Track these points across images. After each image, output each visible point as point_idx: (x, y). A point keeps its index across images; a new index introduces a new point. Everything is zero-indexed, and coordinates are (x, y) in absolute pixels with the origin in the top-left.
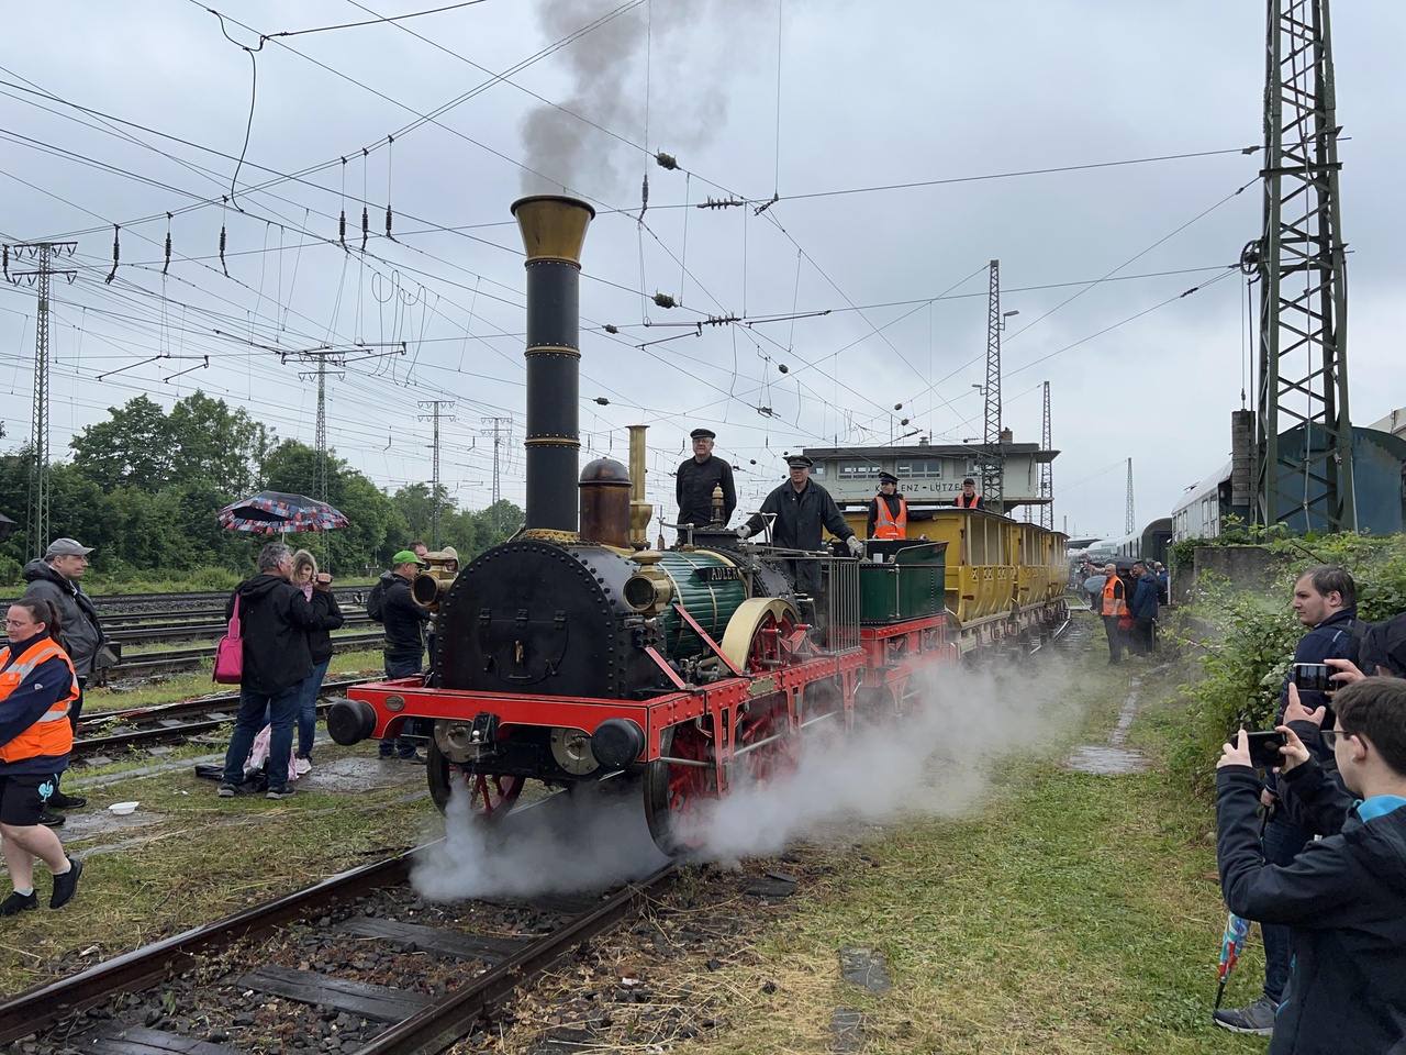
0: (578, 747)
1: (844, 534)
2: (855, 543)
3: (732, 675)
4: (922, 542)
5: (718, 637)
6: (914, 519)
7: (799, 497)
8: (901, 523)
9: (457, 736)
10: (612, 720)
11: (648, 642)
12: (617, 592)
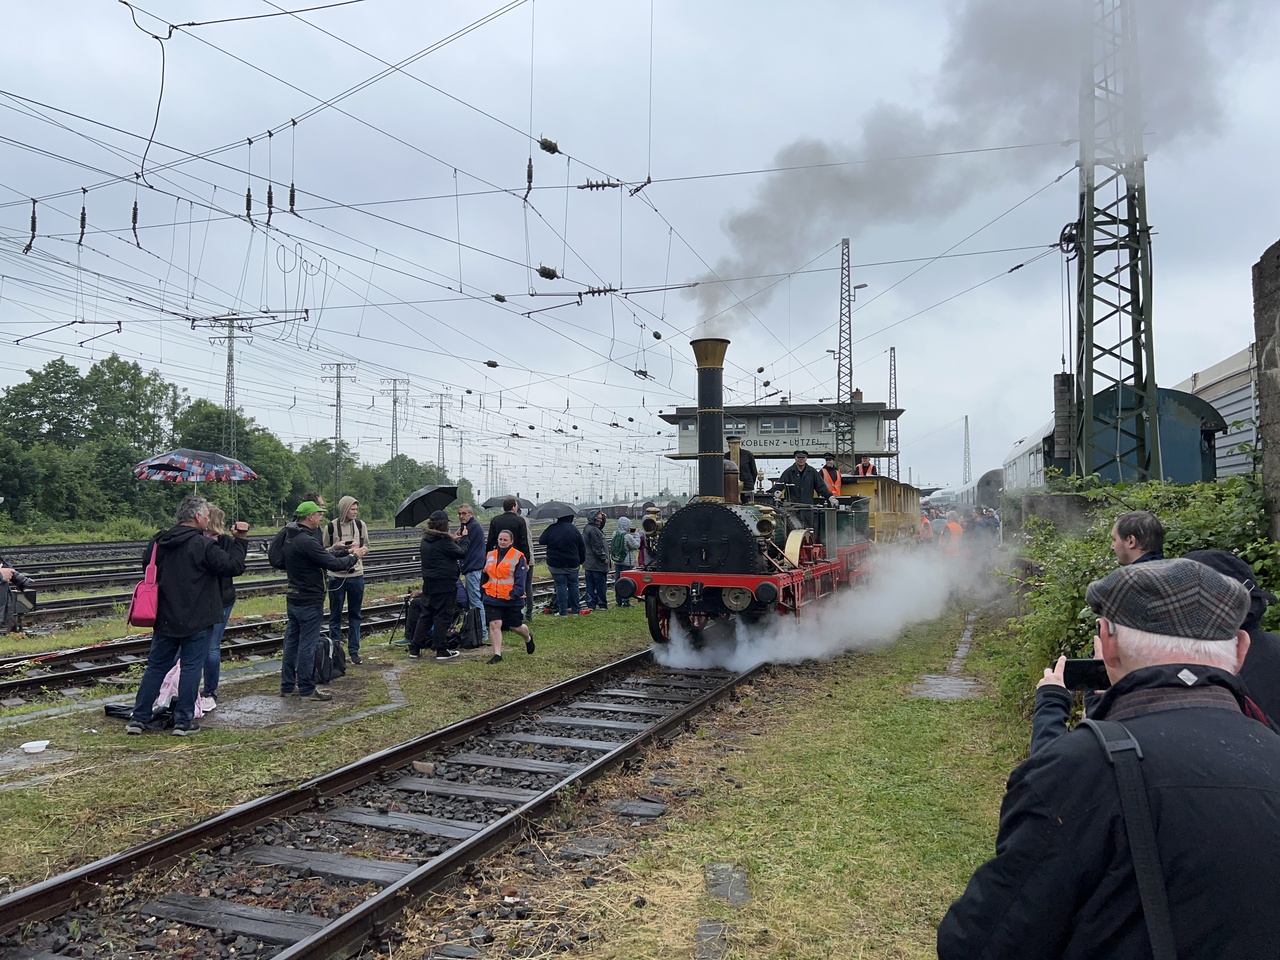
0: (737, 598)
1: (827, 495)
2: (833, 500)
3: (795, 568)
4: (859, 498)
5: (783, 548)
7: (801, 473)
8: (837, 485)
9: (673, 595)
10: (764, 582)
11: (765, 550)
12: (753, 526)
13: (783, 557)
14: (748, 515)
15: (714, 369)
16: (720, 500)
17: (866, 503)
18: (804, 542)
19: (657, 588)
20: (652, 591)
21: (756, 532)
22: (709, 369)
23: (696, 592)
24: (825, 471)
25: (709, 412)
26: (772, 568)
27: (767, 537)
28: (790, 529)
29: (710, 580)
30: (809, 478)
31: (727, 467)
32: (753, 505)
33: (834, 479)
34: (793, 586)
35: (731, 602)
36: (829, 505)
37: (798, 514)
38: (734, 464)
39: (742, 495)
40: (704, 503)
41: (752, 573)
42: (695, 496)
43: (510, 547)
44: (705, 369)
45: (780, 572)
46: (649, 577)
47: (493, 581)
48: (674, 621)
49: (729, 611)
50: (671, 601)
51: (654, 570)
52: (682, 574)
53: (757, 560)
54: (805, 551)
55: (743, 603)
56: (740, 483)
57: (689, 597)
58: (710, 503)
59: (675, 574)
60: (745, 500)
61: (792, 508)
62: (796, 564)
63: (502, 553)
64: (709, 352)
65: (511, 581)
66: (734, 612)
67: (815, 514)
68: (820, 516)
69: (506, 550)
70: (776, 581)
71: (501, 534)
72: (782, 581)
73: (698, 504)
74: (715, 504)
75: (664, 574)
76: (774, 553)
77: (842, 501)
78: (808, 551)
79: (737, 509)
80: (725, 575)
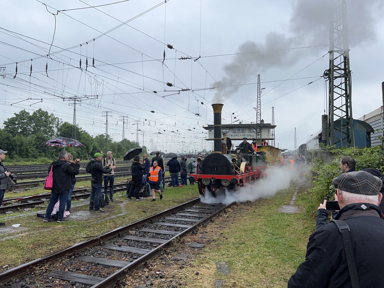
0: (225, 182)
1: (253, 151)
4: (263, 152)
5: (240, 167)
6: (258, 147)
7: (245, 145)
8: (256, 148)
9: (206, 181)
10: (234, 178)
11: (234, 168)
12: (230, 161)
13: (239, 170)
14: (229, 157)
15: (219, 113)
16: (220, 153)
17: (265, 153)
18: (246, 165)
19: (201, 179)
20: (200, 180)
21: (231, 162)
22: (217, 113)
23: (213, 180)
24: (252, 144)
25: (217, 126)
26: (236, 173)
27: (235, 164)
28: (242, 161)
29: (217, 177)
30: (247, 146)
31: (223, 143)
32: (230, 154)
33: (255, 146)
34: (243, 179)
35: (224, 184)
36: (254, 154)
37: (244, 157)
38: (225, 142)
39: (227, 151)
40: (215, 153)
41: (230, 175)
42: (213, 151)
43: (157, 166)
44: (216, 113)
45: (239, 174)
46: (199, 176)
47: (152, 176)
48: (206, 189)
49: (223, 186)
50: (206, 183)
51: (200, 174)
52: (209, 175)
53: (232, 171)
54: (246, 168)
55: (227, 184)
56: (227, 147)
57: (211, 182)
58: (217, 153)
59: (207, 175)
60: (228, 153)
61: (243, 155)
62: (244, 172)
63: (154, 168)
64: (217, 108)
65: (157, 176)
66: (225, 187)
67: (249, 157)
68: (251, 157)
69: (156, 167)
70: (237, 177)
71: (154, 162)
72: (239, 177)
73: (214, 154)
74: (219, 154)
75: (203, 175)
76: (237, 169)
77: (257, 153)
78: (247, 168)
79: (226, 155)
80: (222, 175)
